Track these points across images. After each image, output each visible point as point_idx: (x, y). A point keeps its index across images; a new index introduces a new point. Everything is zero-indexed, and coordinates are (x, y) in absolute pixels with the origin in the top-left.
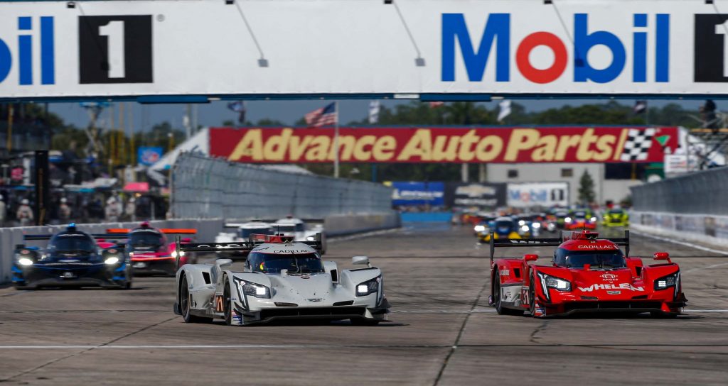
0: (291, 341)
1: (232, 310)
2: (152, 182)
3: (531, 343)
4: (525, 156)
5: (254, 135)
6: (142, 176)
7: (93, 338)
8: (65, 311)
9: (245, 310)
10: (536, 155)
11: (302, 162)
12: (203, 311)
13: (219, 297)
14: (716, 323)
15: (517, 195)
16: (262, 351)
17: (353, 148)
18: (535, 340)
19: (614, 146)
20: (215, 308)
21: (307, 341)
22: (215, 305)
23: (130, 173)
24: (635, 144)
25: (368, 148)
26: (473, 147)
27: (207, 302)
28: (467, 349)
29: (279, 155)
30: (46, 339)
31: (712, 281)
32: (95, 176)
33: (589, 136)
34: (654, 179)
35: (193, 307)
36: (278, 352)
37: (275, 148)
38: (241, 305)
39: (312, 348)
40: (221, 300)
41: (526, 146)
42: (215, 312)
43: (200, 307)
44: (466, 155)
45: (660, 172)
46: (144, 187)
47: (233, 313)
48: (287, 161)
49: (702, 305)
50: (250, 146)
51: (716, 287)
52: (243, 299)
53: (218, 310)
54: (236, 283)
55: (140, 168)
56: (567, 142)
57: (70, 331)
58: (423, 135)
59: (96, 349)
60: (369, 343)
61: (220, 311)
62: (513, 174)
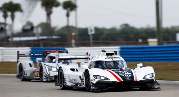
1: (44, 76)
9: (49, 76)
12: (30, 77)
13: (37, 71)
20: (36, 76)
22: (35, 75)
27: (32, 73)
35: (25, 76)
38: (47, 74)
40: (38, 73)
42: (35, 77)
43: (28, 75)
47: (44, 77)
52: (48, 72)
53: (37, 76)
54: (45, 67)
61: (38, 77)
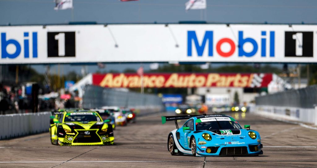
0: (140, 159)
2: (71, 95)
3: (234, 160)
4: (214, 85)
5: (109, 77)
6: (67, 93)
7: (63, 158)
8: (49, 147)
10: (218, 84)
11: (128, 87)
14: (303, 152)
15: (210, 99)
16: (131, 164)
17: (147, 82)
18: (235, 159)
19: (248, 81)
21: (146, 159)
23: (62, 91)
24: (256, 80)
25: (154, 82)
26: (194, 81)
28: (210, 162)
29: (119, 84)
30: (45, 159)
31: (295, 134)
32: (49, 92)
33: (238, 77)
34: (263, 94)
36: (137, 164)
37: (118, 82)
39: (150, 162)
41: (215, 81)
44: (191, 84)
45: (266, 91)
46: (68, 97)
48: (122, 86)
49: (295, 144)
50: (108, 81)
51: (298, 137)
55: (66, 89)
56: (230, 79)
57: (53, 155)
58: (174, 76)
59: (65, 163)
60: (171, 160)
62: (208, 91)
